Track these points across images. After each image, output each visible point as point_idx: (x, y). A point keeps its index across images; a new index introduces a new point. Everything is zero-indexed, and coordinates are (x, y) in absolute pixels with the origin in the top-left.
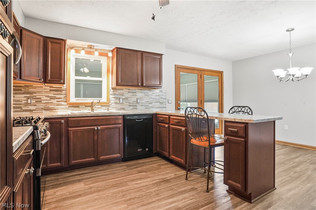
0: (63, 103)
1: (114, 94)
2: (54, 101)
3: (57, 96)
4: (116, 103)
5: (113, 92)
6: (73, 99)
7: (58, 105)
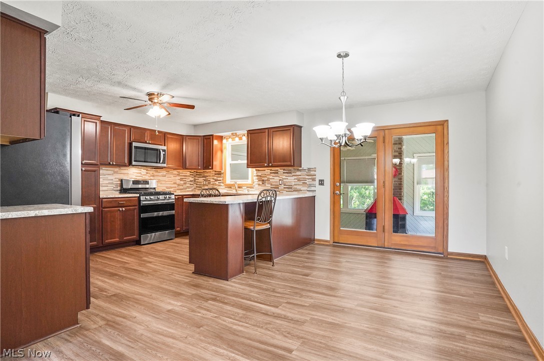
0: (222, 184)
1: (257, 176)
2: (217, 183)
3: (219, 179)
4: (259, 185)
5: (257, 173)
6: (229, 181)
7: (219, 186)
